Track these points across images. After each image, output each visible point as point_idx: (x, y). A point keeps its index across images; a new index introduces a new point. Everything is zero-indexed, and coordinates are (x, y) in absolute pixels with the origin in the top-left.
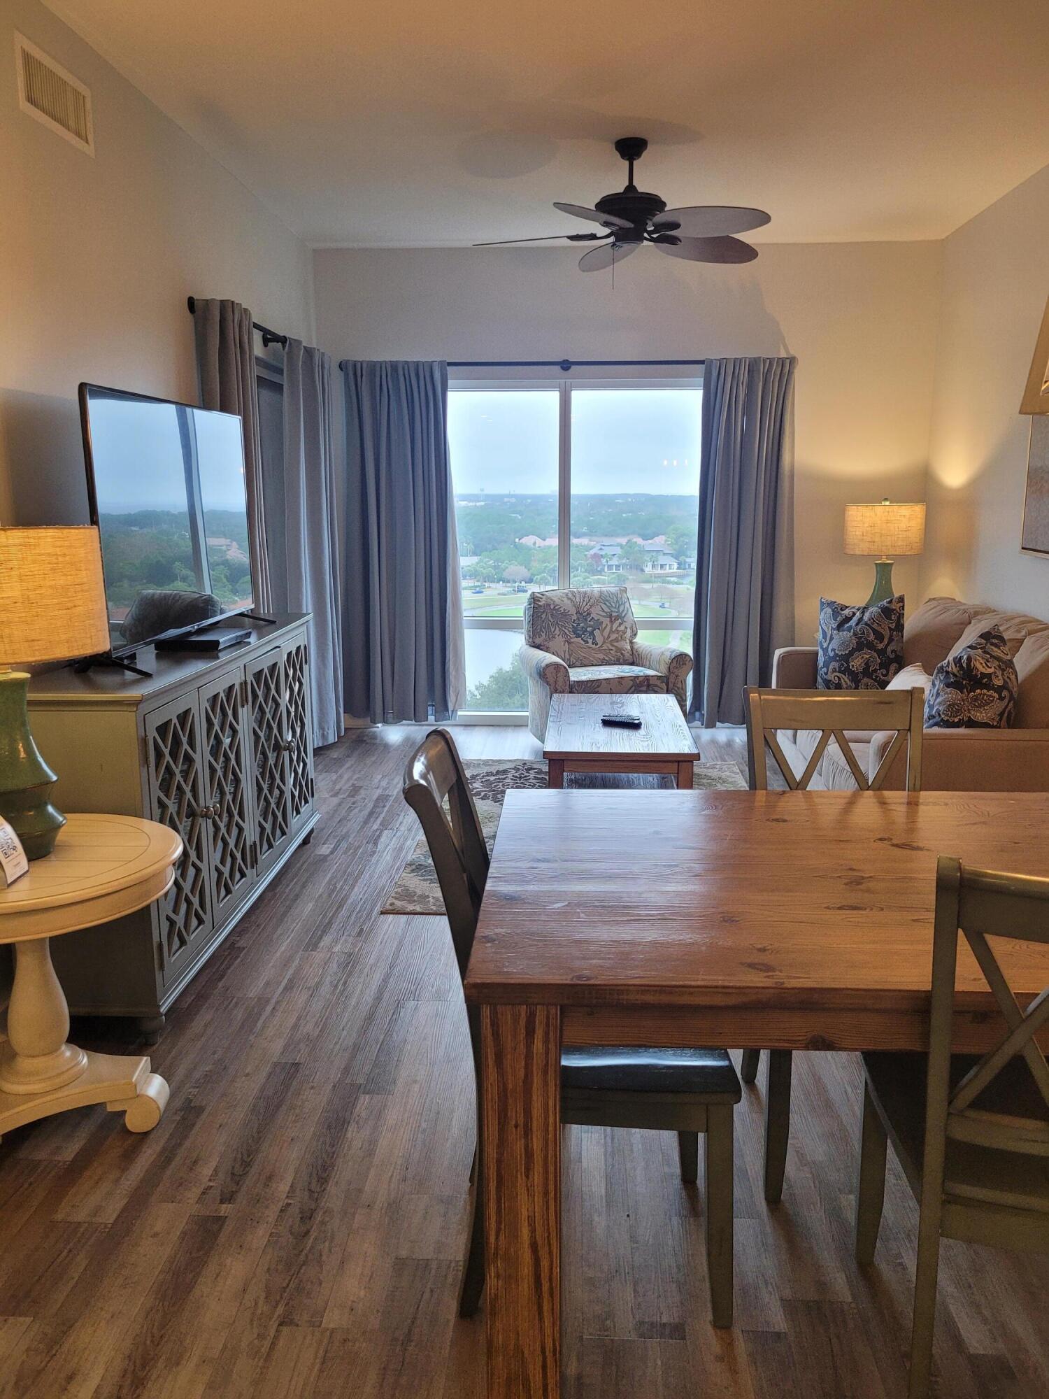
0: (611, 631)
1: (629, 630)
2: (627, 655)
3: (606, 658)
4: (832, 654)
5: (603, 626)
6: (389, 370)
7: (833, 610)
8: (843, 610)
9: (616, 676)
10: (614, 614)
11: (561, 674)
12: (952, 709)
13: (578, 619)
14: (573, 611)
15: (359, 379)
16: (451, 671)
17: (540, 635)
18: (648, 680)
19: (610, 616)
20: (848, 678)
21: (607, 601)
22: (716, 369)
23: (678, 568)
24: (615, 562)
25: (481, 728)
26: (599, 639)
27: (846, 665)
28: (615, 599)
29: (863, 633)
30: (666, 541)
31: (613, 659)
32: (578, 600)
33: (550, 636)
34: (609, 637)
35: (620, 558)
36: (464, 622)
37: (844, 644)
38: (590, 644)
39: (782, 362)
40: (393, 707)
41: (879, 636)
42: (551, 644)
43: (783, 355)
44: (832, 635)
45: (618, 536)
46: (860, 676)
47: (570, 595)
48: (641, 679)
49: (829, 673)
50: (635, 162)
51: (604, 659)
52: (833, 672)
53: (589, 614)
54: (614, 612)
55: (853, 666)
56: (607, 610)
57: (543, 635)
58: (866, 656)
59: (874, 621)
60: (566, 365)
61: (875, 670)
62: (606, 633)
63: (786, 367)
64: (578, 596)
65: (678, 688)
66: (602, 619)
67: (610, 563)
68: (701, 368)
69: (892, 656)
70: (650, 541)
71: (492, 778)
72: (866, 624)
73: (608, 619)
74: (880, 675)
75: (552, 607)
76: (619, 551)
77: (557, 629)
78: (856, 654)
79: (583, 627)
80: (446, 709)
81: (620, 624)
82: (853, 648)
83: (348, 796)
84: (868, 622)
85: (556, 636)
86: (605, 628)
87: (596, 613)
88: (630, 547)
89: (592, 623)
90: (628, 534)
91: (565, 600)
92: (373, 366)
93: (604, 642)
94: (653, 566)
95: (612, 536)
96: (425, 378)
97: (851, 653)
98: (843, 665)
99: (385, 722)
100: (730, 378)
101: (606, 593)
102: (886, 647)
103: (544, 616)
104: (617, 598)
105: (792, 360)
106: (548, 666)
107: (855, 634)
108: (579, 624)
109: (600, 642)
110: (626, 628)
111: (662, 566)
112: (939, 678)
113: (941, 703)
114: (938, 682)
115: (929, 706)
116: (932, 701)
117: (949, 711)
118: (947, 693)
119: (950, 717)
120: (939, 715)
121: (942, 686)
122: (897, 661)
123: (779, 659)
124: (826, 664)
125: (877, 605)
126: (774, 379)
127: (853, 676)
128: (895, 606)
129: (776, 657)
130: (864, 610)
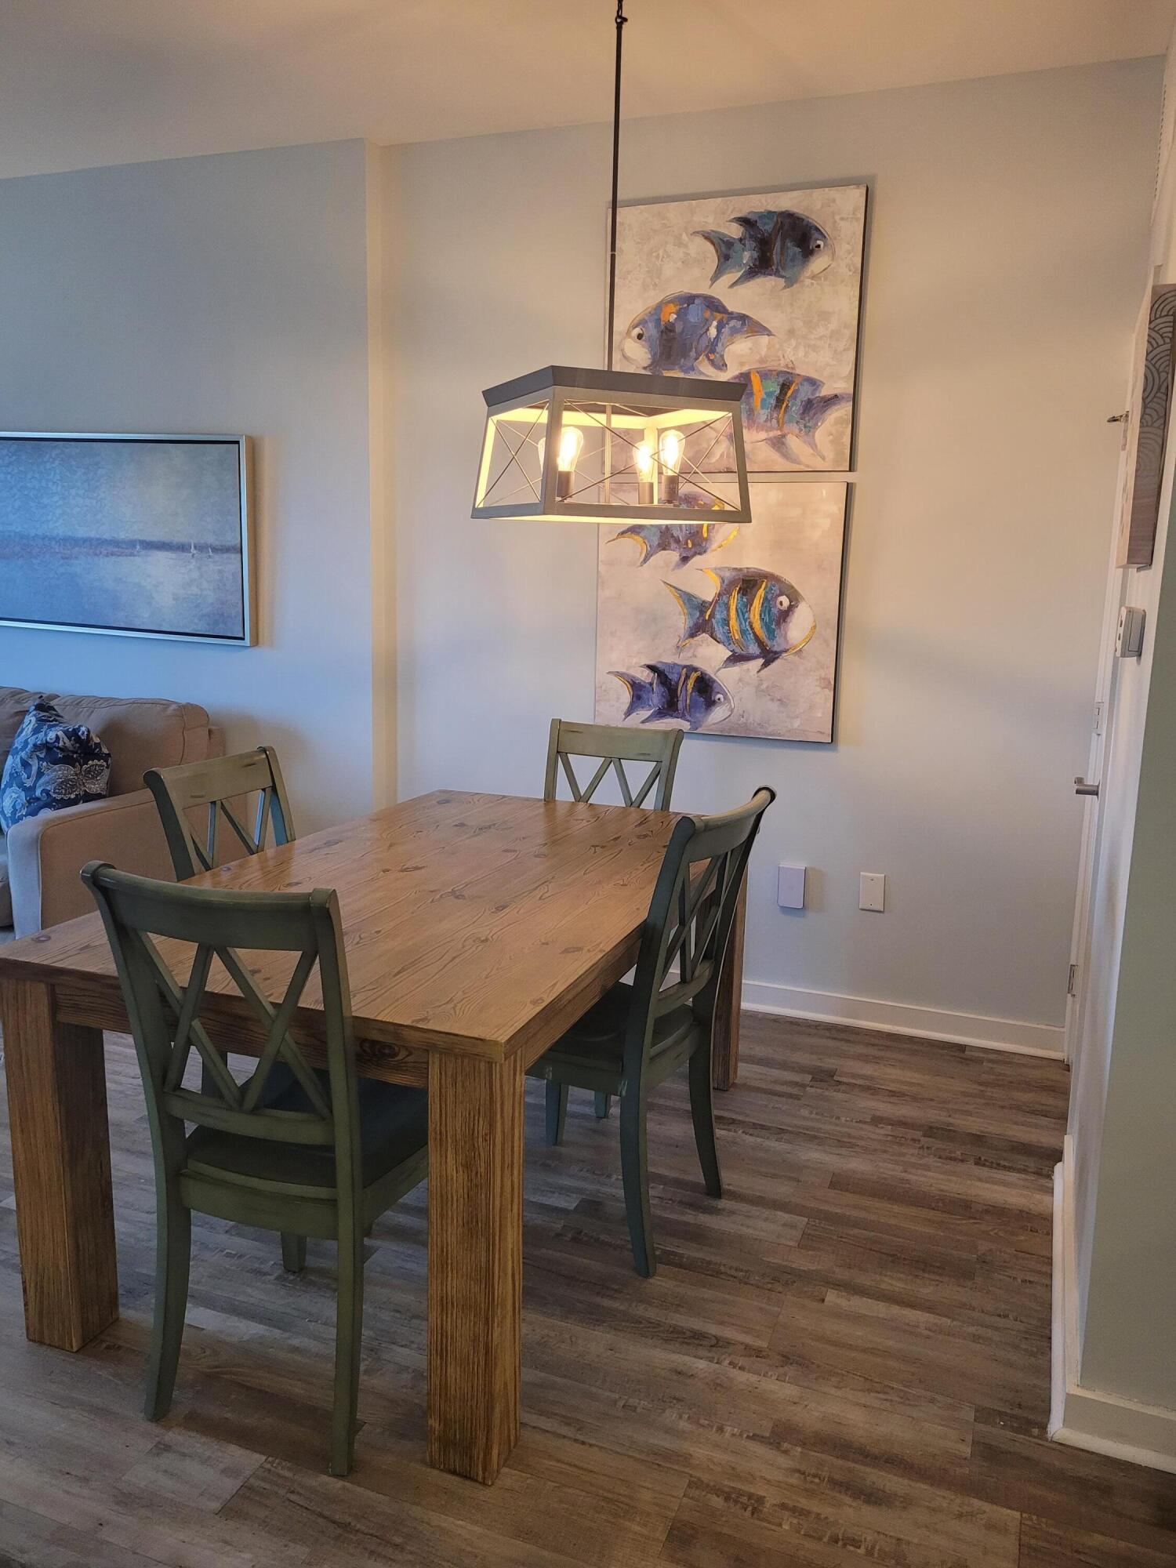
12: (65, 786)
112: (38, 756)
113: (48, 782)
114: (36, 761)
115: (25, 789)
116: (29, 783)
117: (62, 788)
118: (55, 770)
119: (65, 795)
120: (48, 795)
121: (45, 764)
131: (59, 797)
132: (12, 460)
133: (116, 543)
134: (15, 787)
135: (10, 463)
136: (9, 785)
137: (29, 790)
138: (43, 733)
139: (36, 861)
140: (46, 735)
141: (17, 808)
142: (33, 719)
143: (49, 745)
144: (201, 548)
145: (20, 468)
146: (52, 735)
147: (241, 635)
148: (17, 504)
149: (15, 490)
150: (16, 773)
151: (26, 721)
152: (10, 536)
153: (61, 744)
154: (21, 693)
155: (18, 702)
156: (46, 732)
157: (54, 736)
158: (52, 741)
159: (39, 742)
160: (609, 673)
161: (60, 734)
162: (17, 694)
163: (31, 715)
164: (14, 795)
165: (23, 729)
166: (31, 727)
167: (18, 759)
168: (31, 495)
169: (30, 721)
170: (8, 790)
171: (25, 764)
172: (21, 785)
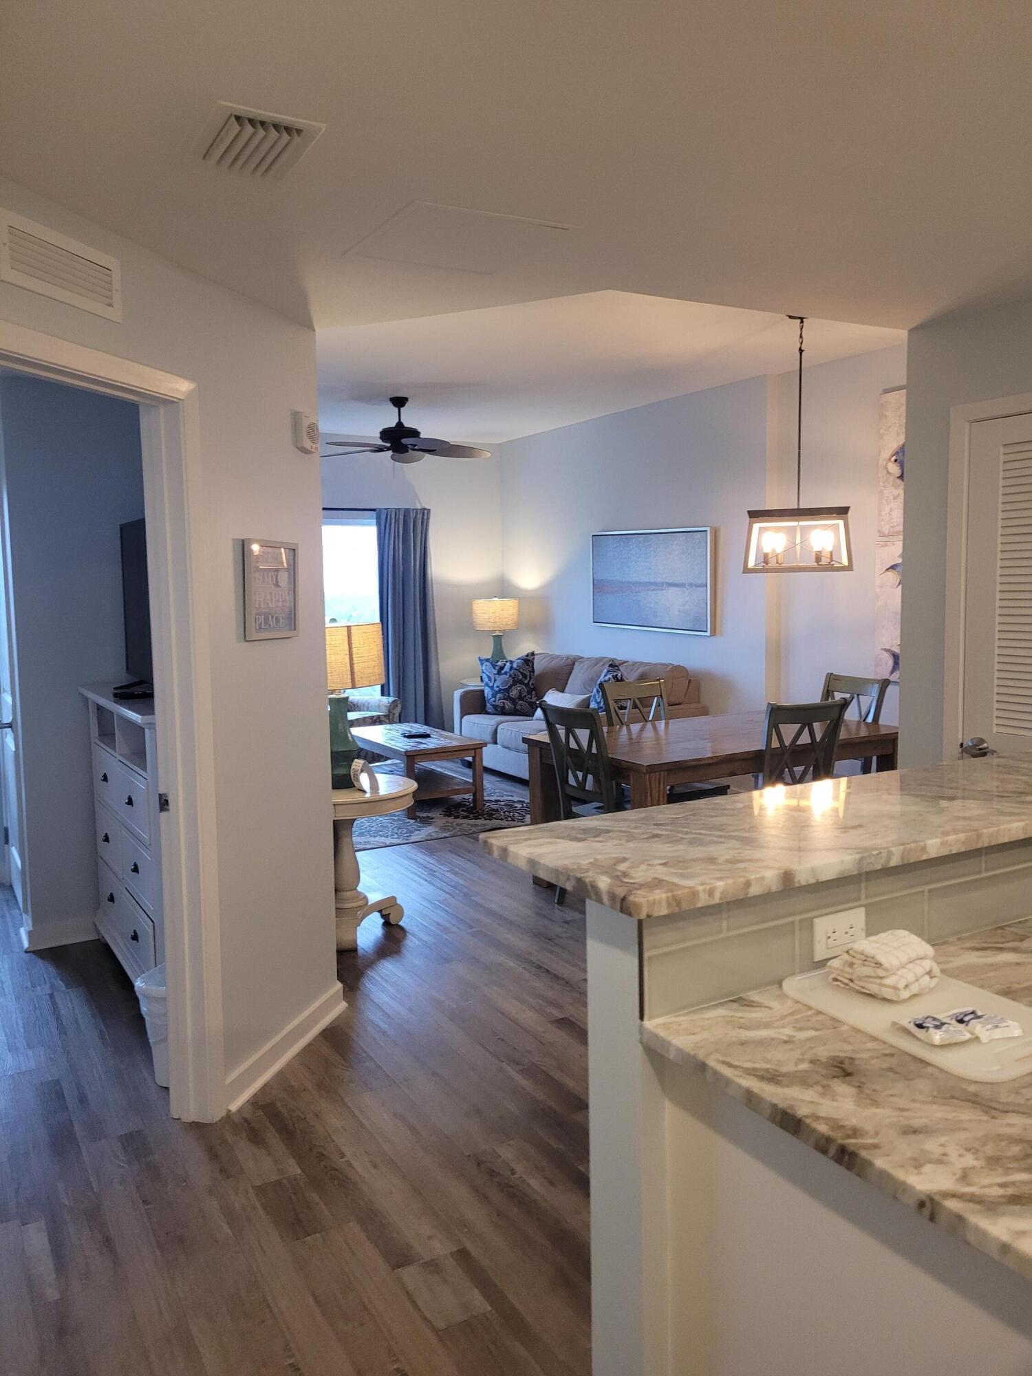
4: (497, 690)
7: (490, 663)
8: (497, 663)
18: (379, 718)
20: (509, 703)
22: (384, 515)
27: (507, 695)
29: (515, 675)
37: (505, 682)
39: (423, 511)
41: (525, 676)
43: (420, 507)
44: (495, 678)
46: (517, 700)
48: (375, 718)
49: (498, 702)
50: (402, 409)
52: (500, 700)
55: (512, 695)
58: (519, 688)
59: (520, 668)
61: (525, 696)
63: (425, 513)
68: (374, 514)
69: (532, 687)
74: (528, 699)
78: (513, 687)
82: (510, 684)
84: (517, 668)
97: (510, 687)
100: (393, 521)
102: (529, 682)
105: (429, 510)
107: (510, 676)
122: (534, 689)
123: (461, 696)
124: (494, 696)
125: (519, 659)
126: (419, 522)
127: (513, 701)
128: (529, 658)
129: (457, 695)
130: (511, 662)
133: (655, 584)
135: (617, 547)
142: (606, 671)
144: (691, 585)
147: (705, 630)
148: (619, 566)
149: (618, 560)
152: (614, 583)
160: (882, 649)
166: (604, 674)
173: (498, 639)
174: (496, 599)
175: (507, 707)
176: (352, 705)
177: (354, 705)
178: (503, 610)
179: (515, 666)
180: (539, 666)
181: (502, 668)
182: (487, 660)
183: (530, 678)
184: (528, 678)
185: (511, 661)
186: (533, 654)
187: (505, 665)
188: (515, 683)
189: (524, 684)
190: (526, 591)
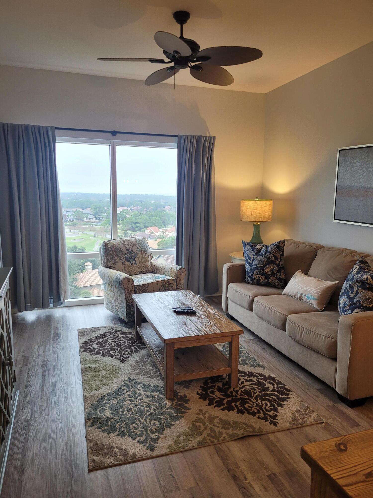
0: (142, 258)
1: (149, 257)
2: (150, 269)
3: (141, 271)
4: (255, 266)
5: (139, 256)
6: (23, 129)
7: (251, 246)
8: (255, 246)
9: (155, 281)
10: (143, 250)
11: (130, 283)
12: (368, 301)
13: (127, 253)
14: (125, 249)
15: (6, 132)
16: (61, 281)
17: (110, 262)
18: (169, 282)
19: (141, 251)
20: (264, 277)
21: (139, 244)
22: (183, 139)
23: (96, 220)
24: (72, 217)
25: (77, 307)
26: (138, 262)
27: (262, 271)
28: (142, 243)
29: (269, 257)
30: (91, 210)
31: (144, 271)
32: (126, 244)
33: (115, 262)
34: (141, 260)
35: (74, 216)
36: (67, 256)
37: (260, 262)
38: (134, 265)
39: (210, 138)
40: (30, 302)
41: (276, 258)
42: (115, 266)
43: (208, 135)
44: (253, 258)
45: (72, 208)
46: (270, 276)
47: (122, 242)
48: (166, 281)
49: (254, 275)
51: (140, 271)
52: (256, 274)
53: (132, 250)
54: (143, 248)
55: (266, 272)
56: (139, 248)
57: (112, 261)
58: (271, 267)
59: (273, 251)
60: (114, 133)
61: (276, 273)
62: (140, 259)
63: (212, 140)
64: (126, 242)
65: (181, 284)
66: (138, 252)
67: (70, 218)
68: (176, 139)
69: (282, 267)
70: (85, 210)
71: (101, 340)
72: (270, 253)
73: (141, 252)
74: (278, 275)
75: (115, 248)
76: (73, 213)
77: (118, 258)
78: (267, 266)
79: (130, 257)
80: (60, 300)
81: (146, 254)
82: (265, 264)
83: (23, 365)
84: (271, 252)
85: (118, 262)
86: (140, 256)
87: (135, 249)
88: (77, 212)
89: (134, 254)
90: (76, 208)
91: (120, 244)
92: (14, 127)
93: (140, 263)
94: (86, 219)
95: (70, 208)
96: (44, 134)
97: (265, 266)
98: (261, 271)
99: (26, 310)
100: (189, 145)
101: (138, 240)
102: (279, 263)
103: (111, 252)
104: (143, 242)
105: (214, 138)
106: (124, 279)
107: (265, 257)
108: (128, 256)
109: (138, 263)
110: (148, 256)
111: (90, 219)
112: (357, 285)
113: (361, 297)
114: (356, 287)
115: (350, 298)
116: (352, 296)
117: (367, 301)
118: (364, 293)
119: (367, 304)
120: (360, 303)
121: (360, 289)
122: (283, 268)
123: (228, 269)
124: (252, 271)
125: (273, 244)
126: (207, 145)
127: (267, 276)
128: (281, 245)
129: (225, 267)
130: (267, 247)
131: (364, 305)
132: (365, 156)
134: (346, 296)
135: (364, 158)
136: (343, 294)
137: (352, 299)
138: (361, 275)
139: (350, 336)
140: (362, 276)
141: (346, 305)
142: (358, 267)
143: (363, 281)
145: (368, 159)
146: (365, 277)
148: (365, 174)
149: (364, 169)
150: (347, 290)
151: (355, 267)
152: (359, 188)
153: (369, 282)
154: (354, 253)
155: (353, 256)
156: (362, 275)
157: (366, 278)
158: (364, 280)
159: (359, 279)
161: (369, 277)
162: (353, 253)
163: (357, 265)
164: (345, 300)
165: (353, 271)
166: (356, 271)
167: (349, 285)
168: (371, 170)
169: (356, 267)
170: (343, 297)
171: (351, 287)
172: (348, 296)
173: (257, 228)
174: (258, 200)
175: (262, 280)
176: (155, 268)
177: (156, 268)
178: (262, 207)
179: (269, 250)
180: (288, 250)
181: (259, 251)
182: (248, 244)
183: (281, 259)
184: (279, 260)
185: (266, 245)
186: (284, 241)
187: (262, 248)
188: (268, 263)
189: (276, 265)
190: (279, 194)
